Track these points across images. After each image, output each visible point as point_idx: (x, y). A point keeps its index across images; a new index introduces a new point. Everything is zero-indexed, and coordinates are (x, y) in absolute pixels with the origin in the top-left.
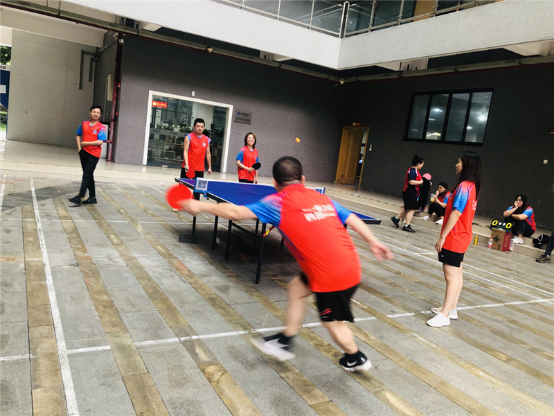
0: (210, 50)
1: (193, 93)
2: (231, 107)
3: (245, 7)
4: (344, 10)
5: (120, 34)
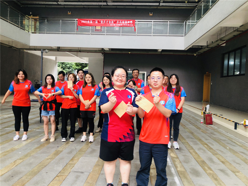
0: (130, 53)
1: (130, 69)
2: (145, 73)
3: (138, 34)
4: (185, 24)
5: (102, 53)
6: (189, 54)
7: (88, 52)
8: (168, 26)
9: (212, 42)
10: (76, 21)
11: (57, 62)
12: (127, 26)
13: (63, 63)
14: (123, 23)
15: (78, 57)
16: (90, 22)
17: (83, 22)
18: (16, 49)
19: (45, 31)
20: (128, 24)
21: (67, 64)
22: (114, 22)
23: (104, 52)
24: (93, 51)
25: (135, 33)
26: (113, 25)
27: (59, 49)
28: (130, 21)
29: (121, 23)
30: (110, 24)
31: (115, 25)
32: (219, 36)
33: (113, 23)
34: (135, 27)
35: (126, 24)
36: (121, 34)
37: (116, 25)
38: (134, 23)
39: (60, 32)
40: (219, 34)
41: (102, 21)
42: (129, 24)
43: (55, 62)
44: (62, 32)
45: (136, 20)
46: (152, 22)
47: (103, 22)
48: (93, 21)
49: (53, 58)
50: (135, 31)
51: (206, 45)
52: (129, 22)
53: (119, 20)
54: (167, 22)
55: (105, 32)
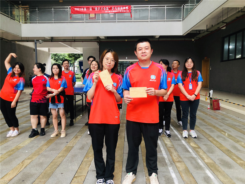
0: (126, 40)
1: (127, 58)
3: (134, 21)
4: (182, 9)
5: (98, 42)
6: (186, 39)
7: (83, 42)
8: (166, 10)
9: (212, 25)
10: (69, 9)
11: (50, 54)
12: (123, 12)
13: (55, 55)
14: (119, 9)
15: (72, 48)
16: (84, 9)
17: (76, 9)
18: (8, 41)
19: (36, 21)
20: (123, 10)
21: (60, 56)
22: (109, 9)
23: (100, 41)
24: (89, 40)
25: (132, 19)
26: (108, 12)
27: (52, 40)
28: (126, 7)
29: (116, 9)
30: (105, 11)
31: (110, 11)
32: (219, 19)
33: (107, 9)
34: (131, 13)
35: (122, 10)
36: (117, 20)
37: (112, 11)
38: (130, 9)
39: (53, 22)
40: (219, 17)
41: (96, 8)
42: (125, 10)
43: (48, 54)
44: (55, 22)
45: (132, 6)
46: (148, 7)
47: (98, 8)
48: (87, 8)
49: (46, 49)
50: (131, 17)
51: (206, 29)
52: (124, 8)
53: (115, 6)
54: (165, 6)
55: (100, 20)
